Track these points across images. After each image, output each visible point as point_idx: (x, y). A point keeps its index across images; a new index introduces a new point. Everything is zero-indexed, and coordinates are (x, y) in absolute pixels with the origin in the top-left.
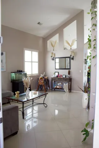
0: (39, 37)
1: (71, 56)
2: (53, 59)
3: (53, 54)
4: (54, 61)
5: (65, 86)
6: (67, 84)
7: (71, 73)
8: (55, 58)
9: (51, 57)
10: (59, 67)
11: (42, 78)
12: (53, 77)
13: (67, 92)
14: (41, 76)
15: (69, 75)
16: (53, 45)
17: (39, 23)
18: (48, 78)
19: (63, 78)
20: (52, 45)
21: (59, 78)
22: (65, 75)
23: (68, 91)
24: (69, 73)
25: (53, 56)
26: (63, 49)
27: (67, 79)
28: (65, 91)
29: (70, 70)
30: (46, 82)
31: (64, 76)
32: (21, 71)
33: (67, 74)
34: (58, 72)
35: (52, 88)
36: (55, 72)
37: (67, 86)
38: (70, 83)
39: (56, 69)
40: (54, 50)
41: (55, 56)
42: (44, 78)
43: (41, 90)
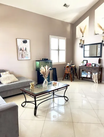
0: (67, 23)
1: (103, 41)
2: (82, 47)
3: (82, 41)
4: (83, 48)
5: (94, 76)
6: (97, 74)
7: (101, 61)
8: (84, 45)
9: (80, 44)
10: (89, 55)
11: (68, 66)
12: (80, 66)
13: (97, 83)
14: (67, 64)
15: (99, 64)
16: (83, 30)
17: (65, 5)
18: (75, 66)
19: (92, 67)
20: (81, 31)
21: (87, 67)
22: (95, 64)
23: (97, 81)
24: (100, 61)
25: (82, 43)
26: (93, 34)
27: (97, 68)
28: (93, 82)
29: (100, 58)
30: (73, 71)
31: (93, 65)
32: (47, 60)
33: (97, 63)
34: (87, 61)
35: (79, 77)
36: (84, 60)
37: (97, 76)
38: (100, 72)
39: (84, 57)
40: (83, 37)
41: (84, 43)
42: (71, 66)
43: (68, 79)
